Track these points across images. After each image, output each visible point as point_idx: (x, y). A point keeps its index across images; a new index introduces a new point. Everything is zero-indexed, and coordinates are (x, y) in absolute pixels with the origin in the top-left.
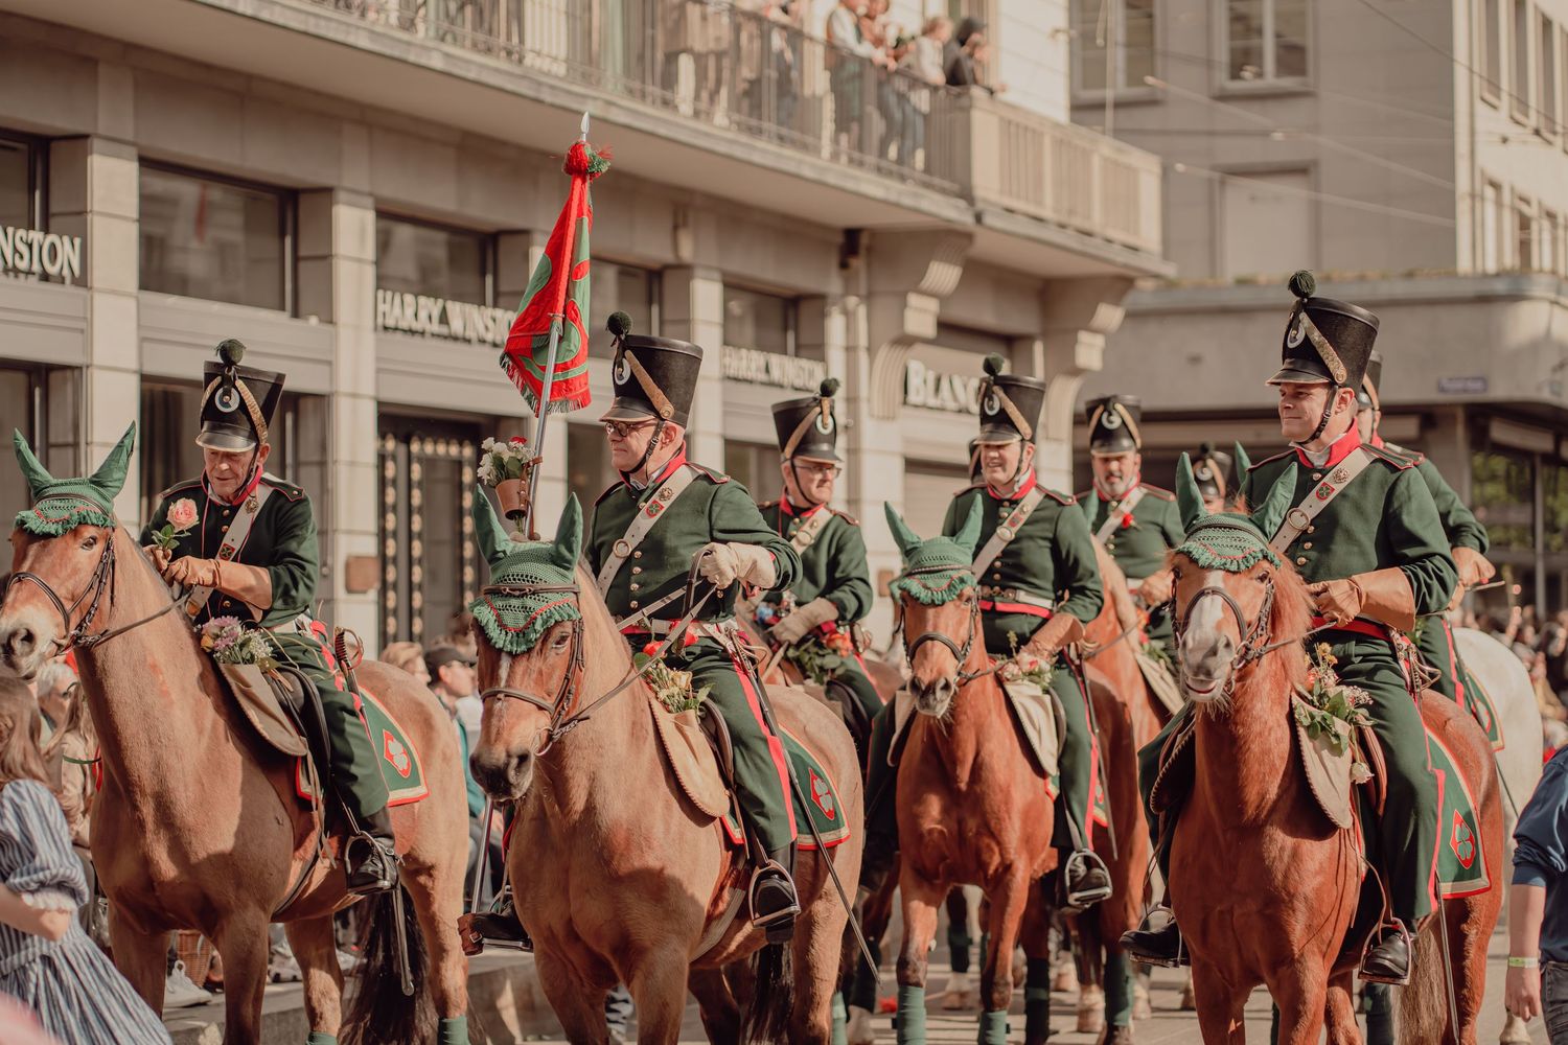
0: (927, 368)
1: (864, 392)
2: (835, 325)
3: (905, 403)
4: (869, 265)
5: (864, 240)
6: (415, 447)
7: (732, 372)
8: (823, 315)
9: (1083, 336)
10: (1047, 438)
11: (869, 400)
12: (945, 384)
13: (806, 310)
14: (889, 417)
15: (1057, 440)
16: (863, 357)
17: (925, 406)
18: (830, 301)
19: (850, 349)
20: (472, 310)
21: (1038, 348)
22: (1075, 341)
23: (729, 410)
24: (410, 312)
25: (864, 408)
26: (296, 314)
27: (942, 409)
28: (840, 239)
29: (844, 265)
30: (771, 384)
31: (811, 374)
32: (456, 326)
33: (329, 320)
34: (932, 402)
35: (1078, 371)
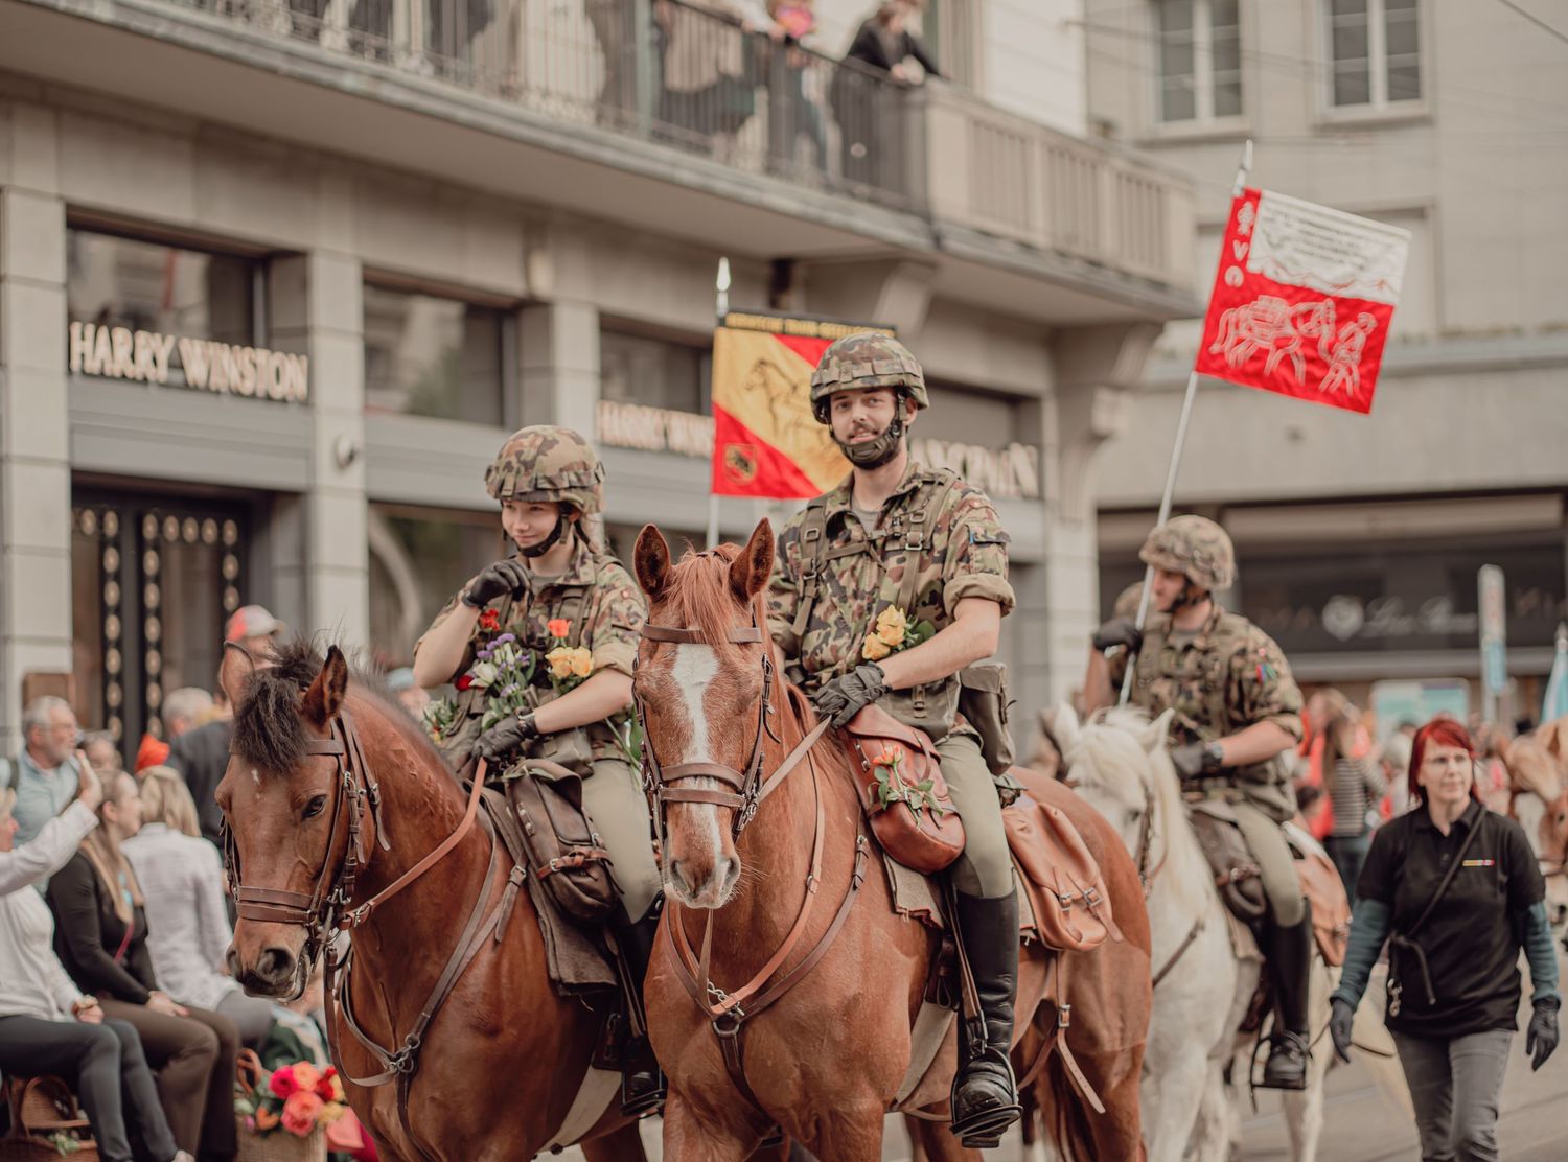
5: (798, 272)
7: (609, 437)
9: (1104, 395)
10: (1061, 519)
15: (1076, 523)
21: (1050, 411)
22: (1092, 401)
29: (773, 304)
30: (671, 453)
35: (1097, 439)
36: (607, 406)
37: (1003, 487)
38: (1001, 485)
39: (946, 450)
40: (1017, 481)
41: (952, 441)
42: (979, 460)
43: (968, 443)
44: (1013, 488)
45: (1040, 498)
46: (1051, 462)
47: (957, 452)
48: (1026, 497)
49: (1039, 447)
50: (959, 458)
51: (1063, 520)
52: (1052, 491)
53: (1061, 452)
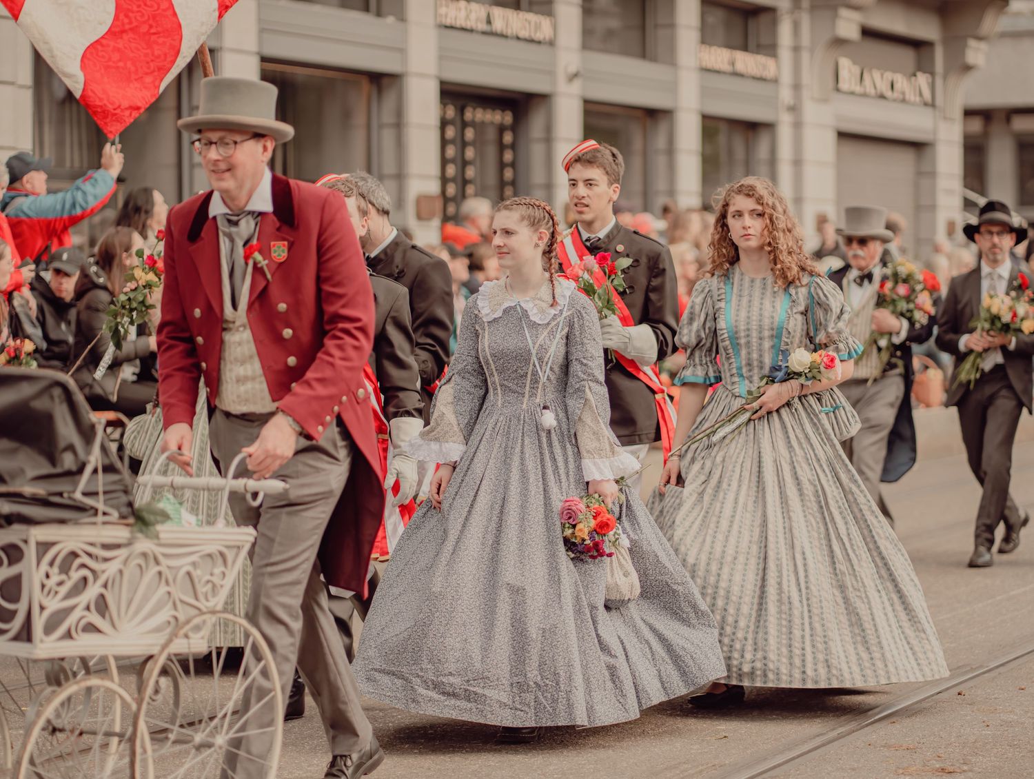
0: (855, 63)
1: (805, 81)
2: (785, 32)
3: (836, 89)
6: (468, 115)
7: (704, 65)
8: (775, 23)
9: (972, 42)
11: (809, 87)
12: (866, 76)
13: (764, 19)
14: (824, 100)
15: (952, 120)
16: (805, 56)
17: (852, 93)
18: (780, 12)
19: (796, 49)
20: (510, 14)
21: (939, 52)
22: (965, 46)
23: (705, 92)
24: (463, 14)
25: (806, 94)
26: (379, 14)
27: (864, 95)
30: (736, 74)
31: (764, 67)
32: (498, 25)
33: (402, 18)
34: (858, 89)
35: (967, 68)
36: (703, 46)
37: (912, 98)
38: (911, 96)
39: (882, 75)
40: (921, 95)
41: (886, 70)
42: (901, 82)
43: (894, 71)
44: (918, 99)
45: (933, 105)
46: (939, 82)
47: (889, 75)
48: (926, 104)
49: (932, 74)
50: (890, 79)
51: (945, 118)
52: (939, 101)
53: (945, 78)
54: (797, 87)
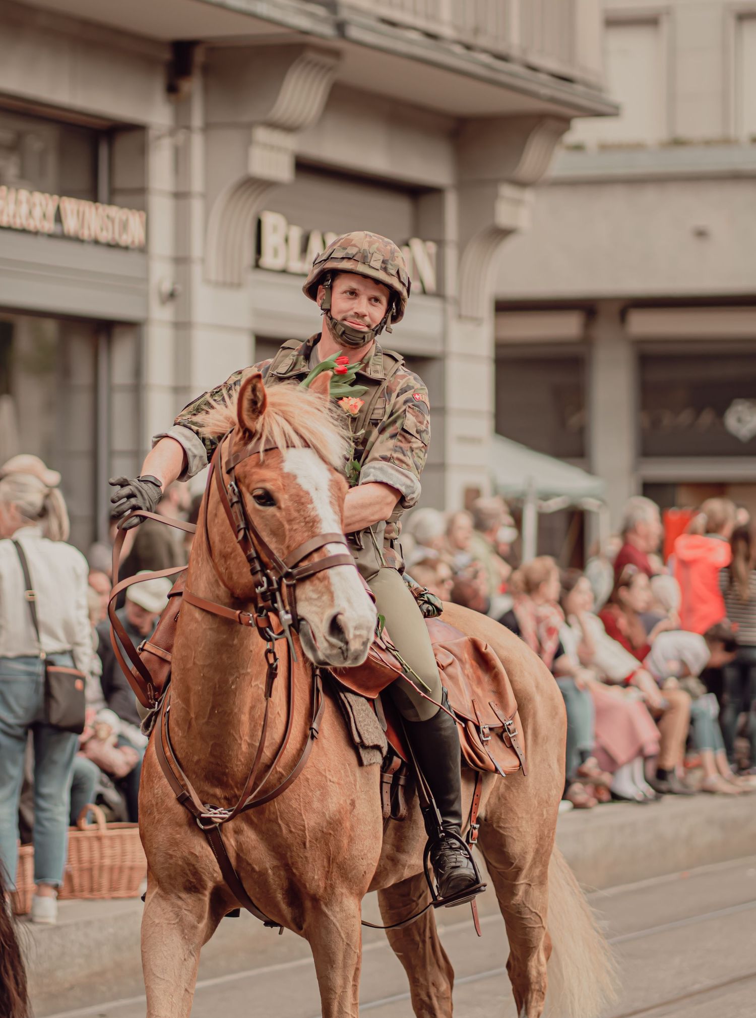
0: (290, 222)
1: (197, 250)
2: (160, 167)
3: (257, 266)
4: (206, 89)
5: (199, 56)
8: (143, 151)
9: (507, 191)
10: (460, 317)
11: (203, 260)
13: (123, 144)
14: (233, 284)
15: (476, 321)
16: (197, 207)
18: (152, 134)
19: (180, 196)
21: (451, 204)
22: (495, 196)
25: (197, 271)
28: (167, 56)
29: (172, 89)
30: (65, 237)
35: (501, 234)
46: (451, 257)
49: (439, 242)
51: (463, 317)
52: (451, 288)
53: (462, 248)
54: (181, 260)
